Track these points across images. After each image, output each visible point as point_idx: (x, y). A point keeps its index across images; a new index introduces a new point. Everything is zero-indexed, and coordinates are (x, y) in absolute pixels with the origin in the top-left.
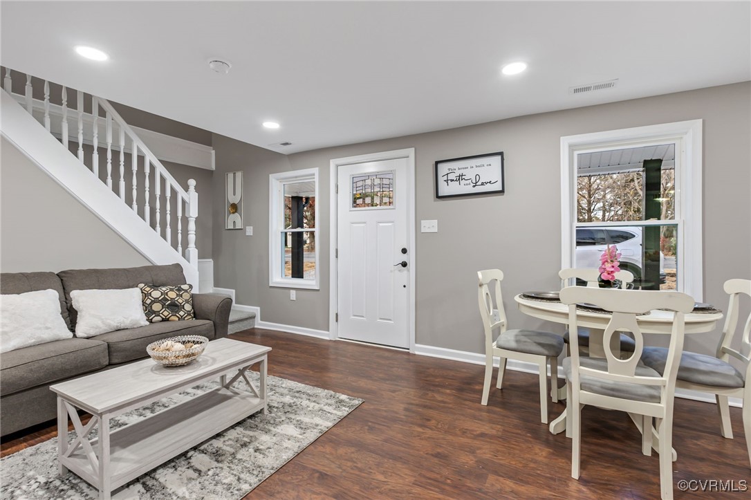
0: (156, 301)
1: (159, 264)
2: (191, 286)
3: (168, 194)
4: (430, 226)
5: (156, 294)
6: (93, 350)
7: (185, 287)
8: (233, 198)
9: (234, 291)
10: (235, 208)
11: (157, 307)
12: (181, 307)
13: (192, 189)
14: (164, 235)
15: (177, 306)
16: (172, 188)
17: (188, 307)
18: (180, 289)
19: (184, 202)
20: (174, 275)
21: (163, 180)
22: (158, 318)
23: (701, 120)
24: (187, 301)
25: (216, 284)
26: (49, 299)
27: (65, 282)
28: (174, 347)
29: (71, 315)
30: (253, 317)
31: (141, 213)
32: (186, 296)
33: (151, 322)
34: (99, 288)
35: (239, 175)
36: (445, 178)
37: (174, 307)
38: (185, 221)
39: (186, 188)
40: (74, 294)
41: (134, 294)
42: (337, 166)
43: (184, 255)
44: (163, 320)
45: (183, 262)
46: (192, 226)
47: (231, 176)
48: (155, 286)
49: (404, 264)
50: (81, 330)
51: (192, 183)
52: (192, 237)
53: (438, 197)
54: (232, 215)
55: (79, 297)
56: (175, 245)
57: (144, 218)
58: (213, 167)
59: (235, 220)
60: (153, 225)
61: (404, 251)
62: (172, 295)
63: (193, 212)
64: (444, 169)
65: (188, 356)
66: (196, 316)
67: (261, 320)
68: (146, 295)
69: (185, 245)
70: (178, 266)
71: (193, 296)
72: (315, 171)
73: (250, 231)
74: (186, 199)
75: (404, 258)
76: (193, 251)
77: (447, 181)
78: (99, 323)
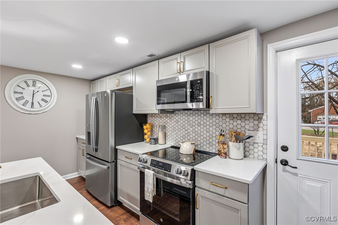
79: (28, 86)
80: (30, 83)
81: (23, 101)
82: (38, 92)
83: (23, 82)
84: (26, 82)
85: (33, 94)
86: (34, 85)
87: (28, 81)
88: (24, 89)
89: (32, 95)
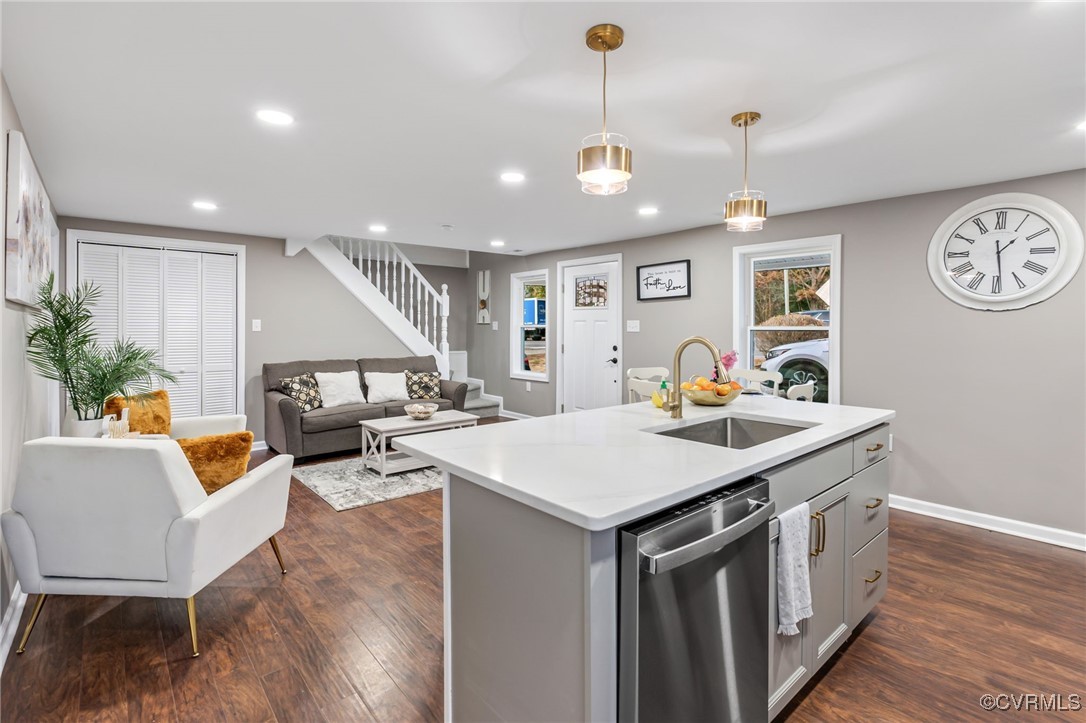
0: (415, 383)
1: (419, 355)
2: (440, 374)
3: (427, 299)
4: (634, 326)
5: (415, 378)
6: (377, 410)
7: (435, 374)
8: (483, 295)
9: (483, 381)
10: (484, 303)
11: (415, 387)
12: (432, 389)
13: (445, 292)
14: (423, 333)
15: (428, 388)
16: (429, 293)
17: (437, 389)
18: (431, 376)
19: (438, 304)
20: (428, 365)
21: (423, 287)
22: (416, 396)
23: (840, 236)
24: (436, 385)
25: (470, 375)
26: (352, 377)
27: (362, 366)
28: (418, 407)
29: (365, 388)
30: (498, 406)
31: (407, 316)
32: (436, 381)
33: (411, 398)
34: (380, 372)
35: (488, 273)
36: (645, 282)
37: (427, 388)
38: (439, 319)
39: (440, 292)
40: (367, 375)
41: (401, 377)
42: (563, 268)
43: (438, 349)
44: (420, 397)
45: (436, 354)
46: (445, 324)
47: (481, 273)
48: (415, 373)
49: (615, 361)
50: (371, 398)
51: (445, 287)
52: (445, 333)
53: (639, 299)
54: (481, 311)
55: (370, 377)
56: (431, 340)
57: (409, 320)
58: (468, 266)
59: (484, 315)
60: (415, 325)
61: (615, 348)
62: (426, 379)
63: (446, 312)
64: (644, 273)
65: (425, 413)
66: (441, 397)
67: (505, 409)
68: (409, 378)
69: (439, 340)
70: (432, 358)
71: (440, 381)
72: (545, 271)
73: (495, 326)
74: (440, 301)
75: (614, 355)
76: (445, 344)
77: (646, 285)
78: (380, 395)
79: (983, 230)
80: (990, 221)
81: (969, 277)
82: (1012, 242)
83: (970, 222)
84: (977, 222)
85: (998, 253)
86: (1001, 225)
87: (983, 218)
88: (971, 241)
89: (996, 256)
